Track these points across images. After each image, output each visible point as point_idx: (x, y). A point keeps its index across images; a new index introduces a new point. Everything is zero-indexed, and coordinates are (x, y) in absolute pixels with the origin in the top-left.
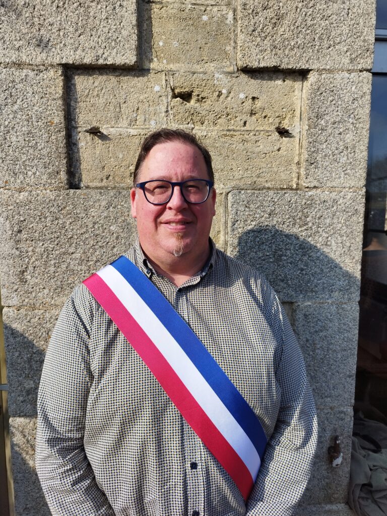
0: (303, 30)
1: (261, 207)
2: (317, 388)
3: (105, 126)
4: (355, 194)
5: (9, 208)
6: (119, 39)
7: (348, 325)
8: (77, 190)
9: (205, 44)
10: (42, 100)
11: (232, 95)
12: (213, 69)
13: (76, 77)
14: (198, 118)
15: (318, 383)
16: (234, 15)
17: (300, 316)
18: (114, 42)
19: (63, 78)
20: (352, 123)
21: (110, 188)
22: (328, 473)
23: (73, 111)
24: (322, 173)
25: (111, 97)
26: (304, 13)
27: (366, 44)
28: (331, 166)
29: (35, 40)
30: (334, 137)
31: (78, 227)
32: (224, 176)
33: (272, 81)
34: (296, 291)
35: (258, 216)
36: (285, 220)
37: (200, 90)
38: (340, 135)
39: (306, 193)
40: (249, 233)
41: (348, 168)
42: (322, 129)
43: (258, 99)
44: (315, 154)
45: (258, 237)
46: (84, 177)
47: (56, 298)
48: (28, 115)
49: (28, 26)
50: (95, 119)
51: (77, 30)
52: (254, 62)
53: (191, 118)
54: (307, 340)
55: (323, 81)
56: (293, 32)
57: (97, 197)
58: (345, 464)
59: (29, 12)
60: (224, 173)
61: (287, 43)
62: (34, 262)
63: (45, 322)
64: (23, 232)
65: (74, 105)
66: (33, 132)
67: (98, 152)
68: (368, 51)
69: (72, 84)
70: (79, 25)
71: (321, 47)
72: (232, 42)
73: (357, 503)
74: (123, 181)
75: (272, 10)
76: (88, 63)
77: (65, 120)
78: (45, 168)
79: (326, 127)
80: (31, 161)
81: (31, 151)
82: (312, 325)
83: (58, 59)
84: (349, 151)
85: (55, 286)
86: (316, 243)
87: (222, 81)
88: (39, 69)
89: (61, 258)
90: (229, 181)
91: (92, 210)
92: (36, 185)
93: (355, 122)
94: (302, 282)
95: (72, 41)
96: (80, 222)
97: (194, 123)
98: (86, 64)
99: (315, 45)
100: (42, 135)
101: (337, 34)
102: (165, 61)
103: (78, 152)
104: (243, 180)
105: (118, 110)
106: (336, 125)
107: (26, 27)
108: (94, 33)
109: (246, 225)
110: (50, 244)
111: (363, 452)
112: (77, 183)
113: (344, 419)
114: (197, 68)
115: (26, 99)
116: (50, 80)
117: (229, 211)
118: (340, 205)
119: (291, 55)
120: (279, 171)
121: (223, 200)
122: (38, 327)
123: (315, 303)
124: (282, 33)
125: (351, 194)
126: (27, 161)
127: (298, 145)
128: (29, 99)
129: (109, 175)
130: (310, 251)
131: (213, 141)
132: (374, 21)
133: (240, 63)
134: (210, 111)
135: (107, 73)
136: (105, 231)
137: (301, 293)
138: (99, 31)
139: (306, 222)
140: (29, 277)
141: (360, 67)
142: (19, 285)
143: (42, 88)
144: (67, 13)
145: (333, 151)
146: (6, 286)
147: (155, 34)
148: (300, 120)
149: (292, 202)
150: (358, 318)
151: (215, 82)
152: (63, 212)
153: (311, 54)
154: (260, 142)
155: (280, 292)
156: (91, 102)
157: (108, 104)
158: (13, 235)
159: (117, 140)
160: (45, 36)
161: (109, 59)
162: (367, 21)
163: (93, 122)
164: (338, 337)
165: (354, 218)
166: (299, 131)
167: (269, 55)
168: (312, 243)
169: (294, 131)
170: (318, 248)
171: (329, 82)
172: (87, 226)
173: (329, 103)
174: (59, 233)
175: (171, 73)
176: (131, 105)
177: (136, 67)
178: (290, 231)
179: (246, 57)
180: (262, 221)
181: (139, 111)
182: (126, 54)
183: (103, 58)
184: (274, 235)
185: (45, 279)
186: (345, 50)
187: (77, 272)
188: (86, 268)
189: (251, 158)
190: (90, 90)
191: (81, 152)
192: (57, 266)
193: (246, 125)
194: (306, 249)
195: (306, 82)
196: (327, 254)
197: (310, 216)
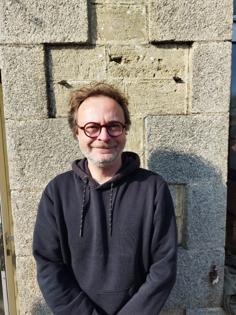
0: (189, 17)
1: (166, 126)
2: (202, 236)
3: (70, 80)
4: (223, 116)
5: (14, 131)
6: (77, 27)
7: (221, 197)
8: (54, 119)
9: (129, 28)
10: (32, 65)
11: (145, 58)
12: (134, 43)
13: (52, 51)
14: (126, 73)
15: (202, 233)
16: (146, 10)
17: (191, 192)
18: (74, 28)
19: (44, 51)
20: (220, 73)
22: (210, 288)
23: (50, 71)
24: (203, 104)
25: (73, 62)
26: (189, 7)
27: (228, 25)
28: (207, 100)
29: (27, 29)
30: (209, 82)
31: (55, 141)
32: (142, 108)
33: (170, 49)
34: (188, 177)
35: (164, 131)
36: (180, 134)
37: (127, 56)
38: (213, 81)
39: (193, 117)
40: (158, 142)
41: (218, 101)
42: (202, 78)
43: (162, 60)
44: (197, 93)
45: (164, 144)
46: (57, 111)
47: (43, 184)
48: (24, 74)
49: (23, 21)
50: (63, 76)
51: (51, 23)
52: (159, 38)
53: (121, 73)
54: (195, 207)
55: (201, 48)
56: (182, 19)
57: (66, 123)
58: (220, 283)
59: (23, 12)
60: (142, 106)
61: (179, 25)
62: (29, 163)
63: (36, 199)
64: (22, 145)
65: (51, 68)
66: (27, 84)
67: (66, 96)
68: (229, 29)
69: (49, 55)
70: (53, 19)
71: (200, 27)
72: (145, 26)
73: (228, 306)
75: (169, 5)
76: (58, 42)
77: (46, 77)
78: (34, 106)
79: (204, 76)
80: (26, 102)
81: (26, 96)
82: (198, 197)
83: (41, 40)
84: (218, 90)
85: (42, 177)
86: (199, 147)
87: (140, 50)
88: (30, 46)
89: (45, 160)
90: (145, 110)
91: (63, 130)
92: (29, 116)
93: (222, 72)
94: (191, 171)
95: (49, 29)
96: (56, 138)
97: (123, 76)
99: (196, 26)
100: (32, 86)
101: (210, 19)
102: (105, 39)
103: (54, 96)
104: (154, 110)
105: (77, 70)
106: (210, 75)
107: (21, 22)
108: (62, 24)
109: (157, 137)
110: (38, 152)
111: (231, 275)
112: (54, 114)
113: (219, 255)
114: (124, 42)
116: (36, 53)
117: (146, 129)
118: (214, 124)
119: (182, 33)
120: (176, 104)
121: (142, 122)
122: (32, 202)
123: (200, 184)
124: (176, 20)
125: (220, 116)
126: (24, 102)
127: (187, 88)
128: (24, 65)
130: (196, 152)
131: (135, 87)
132: (232, 10)
133: (151, 39)
134: (133, 69)
135: (70, 48)
136: (71, 143)
137: (191, 178)
138: (65, 23)
139: (193, 135)
140: (26, 172)
141: (224, 39)
142: (20, 177)
143: (32, 58)
144: (45, 13)
145: (209, 90)
146: (13, 178)
147: (98, 23)
148: (188, 72)
149: (184, 122)
150: (226, 193)
151: (136, 51)
152: (45, 132)
153: (194, 32)
154: (164, 86)
155: (178, 178)
156: (61, 65)
157: (71, 66)
158: (16, 147)
160: (33, 26)
161: (71, 39)
162: (228, 10)
163: (62, 78)
164: (214, 205)
165: (223, 131)
166: (187, 79)
167: (168, 33)
168: (197, 147)
169: (184, 79)
170: (201, 150)
171: (205, 48)
172: (60, 140)
173: (205, 61)
174: (43, 145)
175: (108, 46)
176: (85, 66)
177: (87, 44)
178: (184, 140)
179: (154, 35)
180: (166, 134)
181: (90, 70)
182: (81, 36)
183: (68, 38)
184: (174, 143)
185: (36, 173)
186: (215, 28)
187: (55, 168)
188: (60, 166)
189: (158, 96)
190: (60, 58)
191: (55, 96)
192: (43, 165)
193: (155, 76)
194: (194, 151)
195: (191, 48)
196: (206, 154)
197: (196, 131)
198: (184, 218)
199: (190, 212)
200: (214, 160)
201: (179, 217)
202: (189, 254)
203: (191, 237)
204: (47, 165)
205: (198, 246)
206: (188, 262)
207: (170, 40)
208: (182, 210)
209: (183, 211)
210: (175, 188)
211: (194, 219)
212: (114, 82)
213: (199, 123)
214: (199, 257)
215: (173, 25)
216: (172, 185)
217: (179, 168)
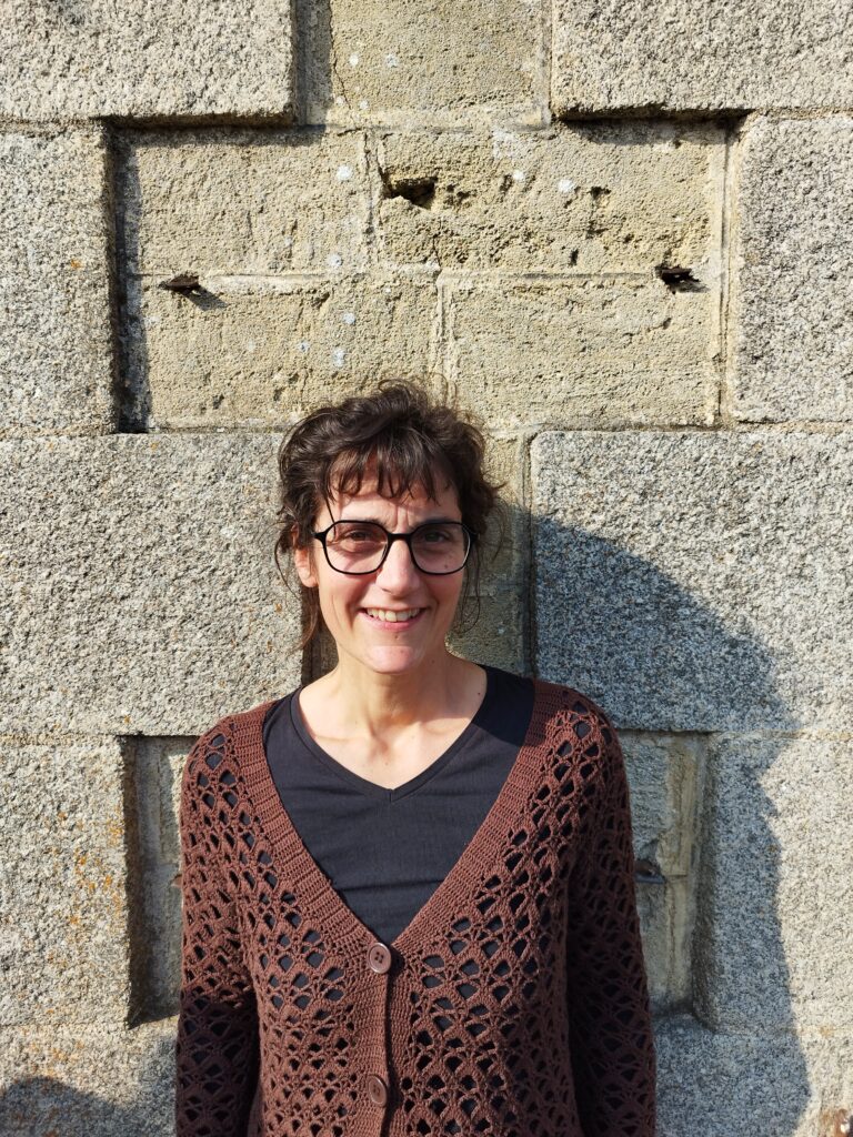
0: (727, 9)
1: (621, 476)
3: (211, 273)
6: (245, 50)
8: (138, 436)
9: (469, 57)
10: (52, 208)
11: (536, 186)
12: (488, 119)
14: (450, 246)
17: (729, 770)
18: (232, 57)
19: (104, 151)
21: (222, 430)
23: (131, 236)
24: (786, 382)
25: (227, 199)
28: (809, 364)
29: (36, 60)
30: (815, 285)
31: (139, 530)
32: (521, 394)
33: (644, 144)
34: (719, 703)
35: (612, 498)
36: (686, 510)
37: (456, 174)
38: (831, 281)
39: (743, 437)
40: (588, 545)
42: (782, 267)
43: (608, 192)
44: (764, 333)
45: (613, 555)
46: (156, 402)
47: (81, 716)
48: (17, 247)
49: (22, 28)
50: (185, 254)
51: (139, 33)
52: (595, 96)
53: (431, 245)
54: (752, 839)
55: (781, 139)
56: (698, 15)
57: (188, 453)
60: (520, 386)
61: (682, 44)
62: (26, 619)
63: (53, 777)
65: (134, 221)
66: (28, 288)
67: (194, 339)
69: (128, 169)
70: (146, 18)
71: (774, 51)
72: (537, 49)
74: (255, 412)
76: (166, 113)
77: (109, 257)
78: (58, 378)
79: (795, 258)
80: (21, 361)
81: (23, 337)
83: (93, 105)
85: (80, 684)
86: (771, 571)
87: (514, 152)
88: (47, 130)
89: (95, 609)
90: (533, 406)
91: (175, 485)
92: (35, 422)
94: (733, 677)
95: (128, 59)
96: (143, 515)
97: (439, 259)
98: (161, 115)
99: (759, 47)
100: (50, 296)
101: (818, 17)
102: (363, 104)
103: (143, 339)
104: (571, 405)
105: (244, 230)
106: (821, 255)
107: (15, 31)
108: (182, 38)
109: (580, 523)
110: (67, 573)
112: (139, 417)
114: (446, 117)
115: (13, 206)
116: (71, 159)
117: (535, 486)
118: (837, 468)
119: (695, 74)
120: (667, 381)
121: (517, 457)
122: (34, 790)
123: (772, 736)
124: (669, 19)
126: (13, 362)
127: (716, 311)
128: (20, 207)
129: (222, 398)
130: (756, 594)
131: (491, 304)
133: (559, 101)
134: (483, 228)
135: (216, 139)
136: (207, 540)
137: (732, 707)
138: (195, 32)
139: (741, 515)
140: (13, 660)
143: (53, 179)
145: (815, 323)
147: (338, 38)
148: (723, 245)
149: (702, 460)
151: (495, 152)
152: (99, 491)
153: (748, 71)
154: (614, 303)
155: (673, 704)
156: (176, 212)
157: (219, 217)
159: (242, 307)
160: (60, 49)
161: (221, 101)
163: (181, 263)
166: (719, 273)
167: (635, 76)
168: (761, 570)
169: (707, 273)
170: (778, 584)
171: (798, 142)
172: (161, 526)
173: (800, 197)
174: (90, 546)
175: (380, 133)
176: (278, 216)
177: (289, 122)
178: (701, 538)
179: (576, 84)
180: (622, 512)
181: (298, 231)
182: (262, 88)
183: (205, 98)
184: (656, 549)
185: (54, 664)
186: (842, 57)
187: (134, 646)
188: (158, 637)
189: (590, 347)
190: (173, 182)
191: (149, 338)
192: (84, 630)
193: (578, 261)
194: (745, 589)
195: (736, 143)
196: (802, 602)
197: (754, 498)
198: (701, 884)
199: (725, 859)
200: (837, 630)
201: (679, 881)
202: (721, 1051)
203: (734, 974)
204: (101, 632)
205: (762, 1018)
206: (719, 1089)
207: (644, 104)
208: (693, 847)
209: (698, 853)
210: (663, 748)
211: (744, 892)
212: (398, 283)
213: (769, 466)
214: (769, 1069)
215: (656, 43)
216: (645, 735)
217: (680, 659)
